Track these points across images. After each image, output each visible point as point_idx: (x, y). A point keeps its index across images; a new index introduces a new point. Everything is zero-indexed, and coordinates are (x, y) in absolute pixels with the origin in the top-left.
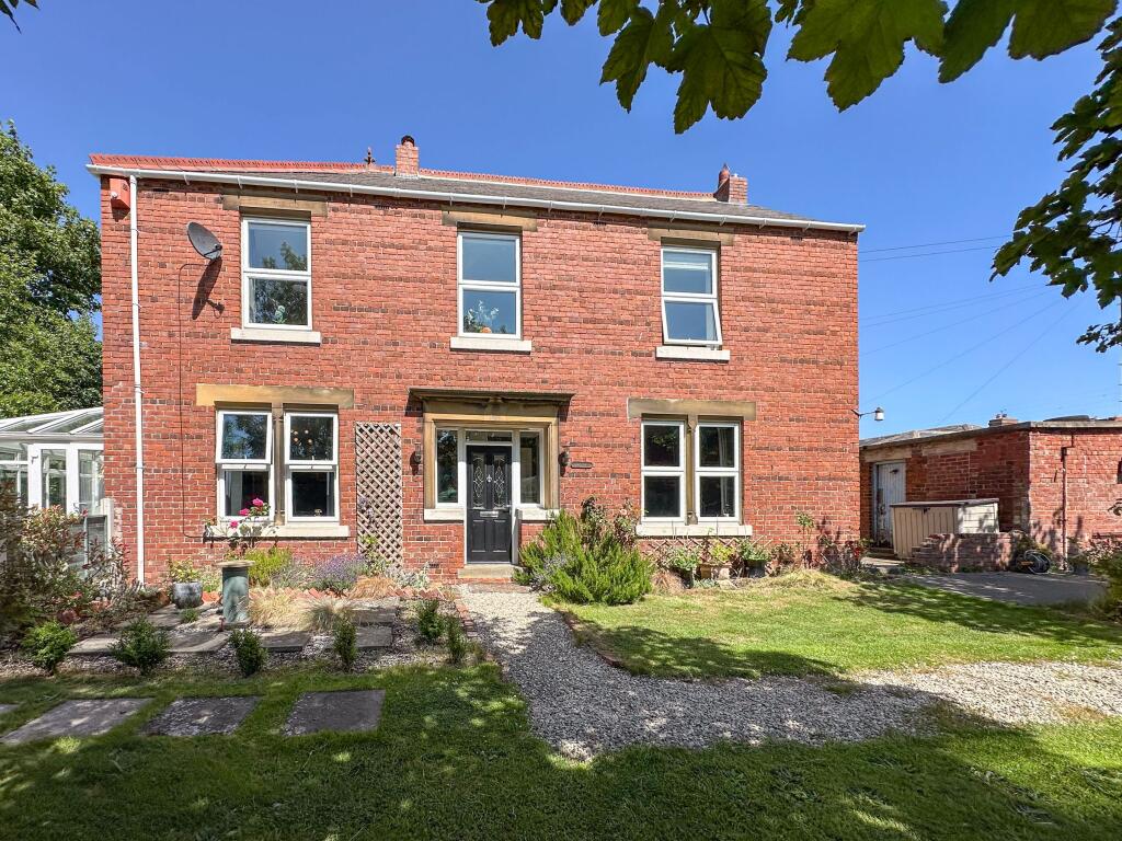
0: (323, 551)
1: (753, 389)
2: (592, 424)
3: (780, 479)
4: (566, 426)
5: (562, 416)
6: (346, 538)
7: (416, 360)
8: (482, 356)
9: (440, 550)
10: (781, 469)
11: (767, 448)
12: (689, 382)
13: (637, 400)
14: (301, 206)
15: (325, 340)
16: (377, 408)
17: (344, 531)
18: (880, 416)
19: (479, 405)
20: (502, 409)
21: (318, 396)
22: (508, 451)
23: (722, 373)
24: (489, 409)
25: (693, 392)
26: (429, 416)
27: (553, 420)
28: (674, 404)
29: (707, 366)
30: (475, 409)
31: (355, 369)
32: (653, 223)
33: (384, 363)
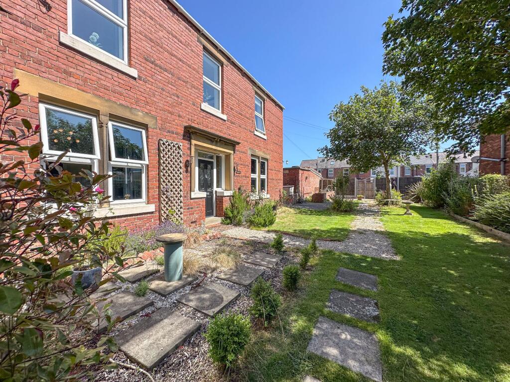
0: (138, 223)
1: (269, 150)
2: (241, 156)
4: (235, 155)
5: (234, 151)
6: (152, 213)
7: (187, 110)
8: (212, 117)
9: (197, 214)
10: (273, 177)
12: (260, 145)
13: (251, 149)
15: (140, 78)
16: (169, 132)
17: (152, 208)
18: (288, 163)
19: (211, 140)
20: (218, 144)
21: (135, 115)
23: (265, 143)
24: (214, 143)
25: (260, 149)
26: (194, 142)
27: (232, 152)
28: (257, 152)
29: (263, 140)
30: (209, 142)
31: (157, 104)
32: (253, 83)
33: (173, 106)
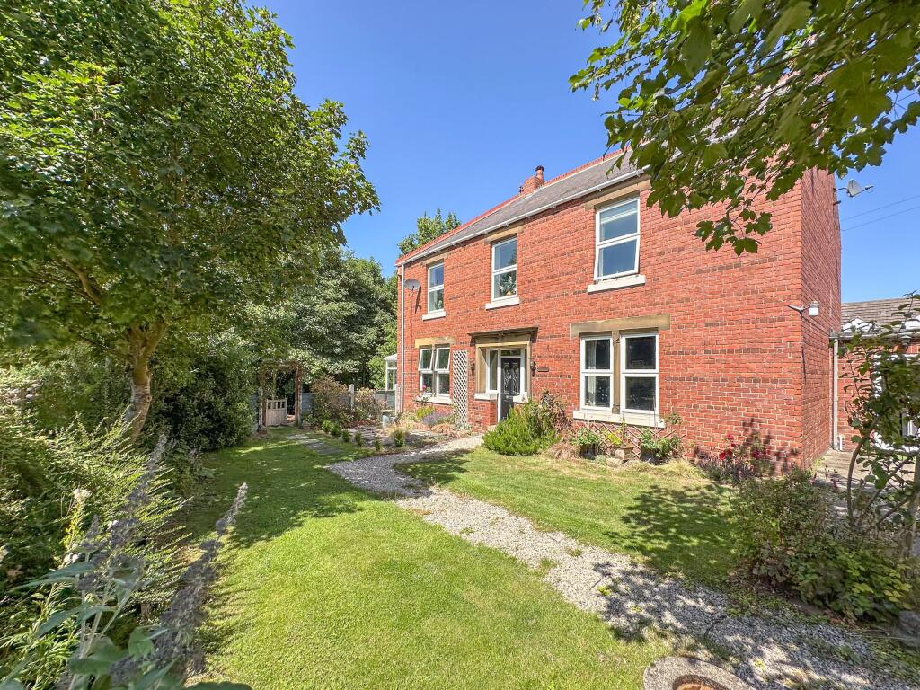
0: (445, 410)
1: (667, 303)
2: (549, 343)
3: (695, 379)
4: (535, 345)
5: (533, 340)
8: (499, 310)
9: (481, 414)
10: (695, 371)
11: (682, 353)
12: (612, 306)
13: (577, 324)
14: (438, 258)
15: (447, 315)
16: (461, 344)
17: (450, 401)
20: (505, 339)
21: (444, 340)
22: (519, 360)
23: (640, 294)
25: (617, 314)
26: (478, 346)
27: (528, 343)
28: (602, 324)
29: (627, 291)
31: (455, 326)
32: (589, 197)
